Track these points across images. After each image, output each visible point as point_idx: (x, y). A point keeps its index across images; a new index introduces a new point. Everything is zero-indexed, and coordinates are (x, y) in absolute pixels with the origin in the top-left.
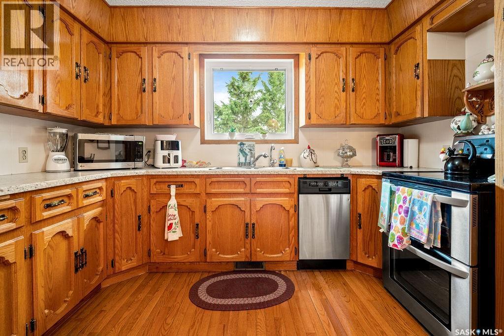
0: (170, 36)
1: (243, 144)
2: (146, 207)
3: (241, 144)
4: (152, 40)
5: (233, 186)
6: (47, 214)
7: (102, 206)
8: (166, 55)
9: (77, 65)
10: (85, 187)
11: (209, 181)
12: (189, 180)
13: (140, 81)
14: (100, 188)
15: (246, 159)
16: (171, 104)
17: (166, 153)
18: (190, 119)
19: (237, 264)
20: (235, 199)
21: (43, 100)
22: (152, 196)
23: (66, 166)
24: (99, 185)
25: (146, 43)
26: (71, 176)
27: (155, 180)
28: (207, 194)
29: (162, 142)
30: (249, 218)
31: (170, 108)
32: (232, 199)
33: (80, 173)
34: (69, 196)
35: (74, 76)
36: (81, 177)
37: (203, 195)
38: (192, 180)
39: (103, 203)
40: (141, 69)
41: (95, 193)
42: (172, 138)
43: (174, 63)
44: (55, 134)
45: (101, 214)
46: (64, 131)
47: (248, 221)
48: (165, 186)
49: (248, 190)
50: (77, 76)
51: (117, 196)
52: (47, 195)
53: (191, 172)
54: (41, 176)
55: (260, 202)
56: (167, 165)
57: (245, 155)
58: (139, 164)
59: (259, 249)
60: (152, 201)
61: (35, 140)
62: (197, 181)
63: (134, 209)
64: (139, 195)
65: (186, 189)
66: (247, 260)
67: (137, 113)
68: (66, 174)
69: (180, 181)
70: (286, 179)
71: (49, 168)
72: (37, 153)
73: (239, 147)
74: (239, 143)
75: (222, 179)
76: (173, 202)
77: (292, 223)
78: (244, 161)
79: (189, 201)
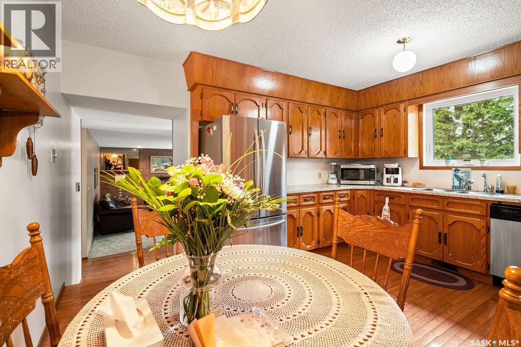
0: (391, 99)
1: (458, 170)
2: (372, 208)
3: (455, 170)
4: (380, 104)
5: (429, 203)
6: (324, 201)
7: (348, 203)
8: (389, 112)
9: (340, 131)
10: (339, 192)
11: (412, 197)
12: (398, 195)
13: (374, 131)
14: (347, 194)
15: (460, 183)
16: (392, 144)
17: (389, 176)
18: (405, 153)
19: (434, 261)
20: (431, 213)
21: (325, 153)
22: (376, 202)
23: (335, 181)
24: (346, 192)
25: (377, 107)
26: (338, 187)
27: (377, 193)
28: (409, 206)
29: (387, 169)
30: (441, 229)
31: (392, 146)
32: (428, 212)
33: (342, 186)
34: (332, 195)
35: (338, 137)
36: (342, 187)
37: (407, 207)
38: (400, 195)
39: (348, 202)
40: (374, 124)
41: (345, 196)
42: (395, 166)
43: (395, 116)
44: (331, 165)
45: (347, 206)
46: (335, 164)
47: (441, 230)
48: (383, 197)
49: (440, 208)
50: (340, 137)
51: (356, 199)
52: (324, 194)
53: (398, 190)
54: (326, 185)
55: (452, 218)
56: (389, 184)
57: (459, 179)
58: (372, 182)
59: (450, 255)
60: (376, 205)
61: (324, 169)
62: (403, 196)
63: (365, 208)
64: (368, 201)
65: (396, 200)
66: (440, 260)
67: (372, 151)
68: (336, 185)
69: (393, 195)
70: (478, 203)
71: (329, 183)
72: (325, 174)
73: (454, 172)
74: (453, 169)
75: (420, 197)
76: (386, 207)
77: (483, 240)
78: (458, 185)
79: (397, 209)
